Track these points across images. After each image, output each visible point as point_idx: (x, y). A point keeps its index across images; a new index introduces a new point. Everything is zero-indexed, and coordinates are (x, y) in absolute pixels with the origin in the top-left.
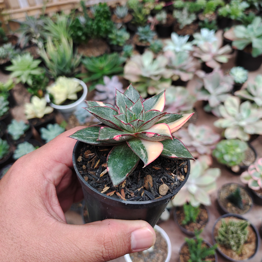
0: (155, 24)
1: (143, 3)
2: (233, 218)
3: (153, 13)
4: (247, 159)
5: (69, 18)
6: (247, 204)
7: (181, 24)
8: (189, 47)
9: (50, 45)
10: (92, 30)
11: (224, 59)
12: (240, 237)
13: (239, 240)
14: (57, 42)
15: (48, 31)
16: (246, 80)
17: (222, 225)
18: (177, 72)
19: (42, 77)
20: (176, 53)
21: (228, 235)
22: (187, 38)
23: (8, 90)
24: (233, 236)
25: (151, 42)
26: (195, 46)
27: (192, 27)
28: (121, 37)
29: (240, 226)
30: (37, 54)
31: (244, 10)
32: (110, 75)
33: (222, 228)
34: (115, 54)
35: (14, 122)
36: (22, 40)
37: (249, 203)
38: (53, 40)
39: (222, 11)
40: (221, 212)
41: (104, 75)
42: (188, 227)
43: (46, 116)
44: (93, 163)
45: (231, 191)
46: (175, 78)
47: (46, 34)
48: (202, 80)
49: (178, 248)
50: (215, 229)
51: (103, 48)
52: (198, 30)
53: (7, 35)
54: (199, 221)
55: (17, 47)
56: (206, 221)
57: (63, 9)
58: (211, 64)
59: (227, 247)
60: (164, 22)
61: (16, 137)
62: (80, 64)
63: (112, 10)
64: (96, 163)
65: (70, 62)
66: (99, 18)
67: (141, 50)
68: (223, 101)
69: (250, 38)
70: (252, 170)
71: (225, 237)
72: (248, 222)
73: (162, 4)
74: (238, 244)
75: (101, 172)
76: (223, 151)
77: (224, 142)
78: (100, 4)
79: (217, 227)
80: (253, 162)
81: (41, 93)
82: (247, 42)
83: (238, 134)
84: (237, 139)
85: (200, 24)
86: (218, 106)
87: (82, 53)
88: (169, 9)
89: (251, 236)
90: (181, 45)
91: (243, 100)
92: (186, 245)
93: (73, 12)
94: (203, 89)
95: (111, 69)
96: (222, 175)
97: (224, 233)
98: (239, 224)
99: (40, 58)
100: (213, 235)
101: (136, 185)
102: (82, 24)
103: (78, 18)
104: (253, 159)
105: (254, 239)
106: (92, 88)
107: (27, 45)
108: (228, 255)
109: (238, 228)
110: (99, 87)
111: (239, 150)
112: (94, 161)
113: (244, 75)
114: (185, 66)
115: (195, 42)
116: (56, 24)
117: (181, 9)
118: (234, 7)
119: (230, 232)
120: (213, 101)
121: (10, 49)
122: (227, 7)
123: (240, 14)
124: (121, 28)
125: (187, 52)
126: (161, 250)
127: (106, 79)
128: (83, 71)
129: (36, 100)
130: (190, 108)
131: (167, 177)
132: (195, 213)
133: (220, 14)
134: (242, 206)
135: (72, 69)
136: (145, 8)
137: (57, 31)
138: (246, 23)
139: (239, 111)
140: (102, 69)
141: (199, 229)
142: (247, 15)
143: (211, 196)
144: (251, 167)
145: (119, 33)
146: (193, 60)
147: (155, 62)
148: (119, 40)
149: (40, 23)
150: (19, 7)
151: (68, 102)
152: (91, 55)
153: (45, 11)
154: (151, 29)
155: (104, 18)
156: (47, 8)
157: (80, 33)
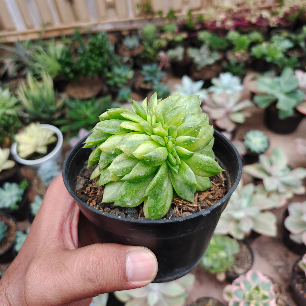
3: (171, 45)
7: (198, 64)
8: (203, 95)
22: (200, 84)
31: (284, 51)
39: (255, 50)
60: (180, 58)
73: (184, 35)
90: (192, 93)
115: (212, 89)
122: (264, 45)
123: (279, 56)
133: (252, 54)
148: (117, 79)
150: (13, 29)
151: (35, 155)
152: (81, 96)
153: (44, 35)
154: (160, 69)
155: (96, 54)
156: (47, 32)
157: (68, 70)
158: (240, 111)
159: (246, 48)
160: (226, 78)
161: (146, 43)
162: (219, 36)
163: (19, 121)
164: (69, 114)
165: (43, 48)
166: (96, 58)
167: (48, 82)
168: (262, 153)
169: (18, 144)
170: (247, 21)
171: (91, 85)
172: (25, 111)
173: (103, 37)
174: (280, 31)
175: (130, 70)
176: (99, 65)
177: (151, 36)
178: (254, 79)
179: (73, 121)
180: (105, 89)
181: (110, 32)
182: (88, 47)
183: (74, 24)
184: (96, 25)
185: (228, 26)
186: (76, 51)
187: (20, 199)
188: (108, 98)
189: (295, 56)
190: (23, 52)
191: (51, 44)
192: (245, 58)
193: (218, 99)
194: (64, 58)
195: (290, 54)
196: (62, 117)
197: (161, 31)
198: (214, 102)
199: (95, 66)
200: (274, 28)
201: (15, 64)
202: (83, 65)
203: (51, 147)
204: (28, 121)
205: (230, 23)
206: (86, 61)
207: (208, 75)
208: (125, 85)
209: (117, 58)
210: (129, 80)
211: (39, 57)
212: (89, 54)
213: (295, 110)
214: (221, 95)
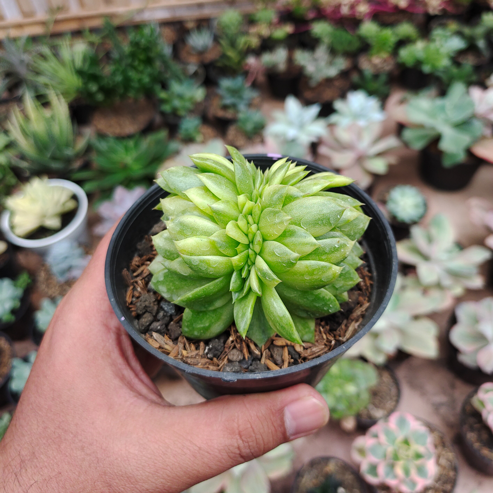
22: (315, 110)
27: (337, 83)
39: (405, 54)
60: (282, 66)
73: (288, 29)
115: (334, 118)
133: (400, 60)
148: (176, 103)
150: (2, 18)
151: (41, 232)
152: (118, 131)
153: (52, 28)
154: (248, 85)
155: (140, 61)
156: (57, 22)
157: (94, 87)
158: (380, 155)
159: (390, 49)
160: (357, 101)
161: (224, 42)
162: (346, 31)
163: (12, 174)
164: (97, 161)
165: (51, 50)
166: (141, 68)
167: (61, 109)
168: (415, 223)
169: (12, 214)
170: (392, 4)
171: (133, 112)
172: (23, 157)
173: (153, 31)
174: (444, 21)
175: (199, 87)
176: (146, 80)
177: (233, 30)
178: (402, 102)
179: (103, 173)
180: (158, 119)
181: (165, 24)
182: (127, 48)
183: (104, 9)
184: (141, 11)
185: (360, 13)
186: (108, 55)
187: (18, 304)
188: (163, 134)
189: (469, 62)
190: (18, 57)
191: (64, 43)
192: (388, 67)
193: (344, 135)
194: (86, 68)
195: (460, 60)
196: (86, 166)
197: (250, 21)
198: (337, 140)
199: (140, 81)
200: (435, 17)
201: (4, 77)
202: (119, 78)
203: (67, 217)
204: (27, 174)
205: (363, 9)
206: (124, 72)
207: (327, 95)
208: (191, 112)
209: (176, 67)
210: (197, 104)
211: (44, 66)
212: (129, 61)
213: (469, 153)
214: (349, 128)
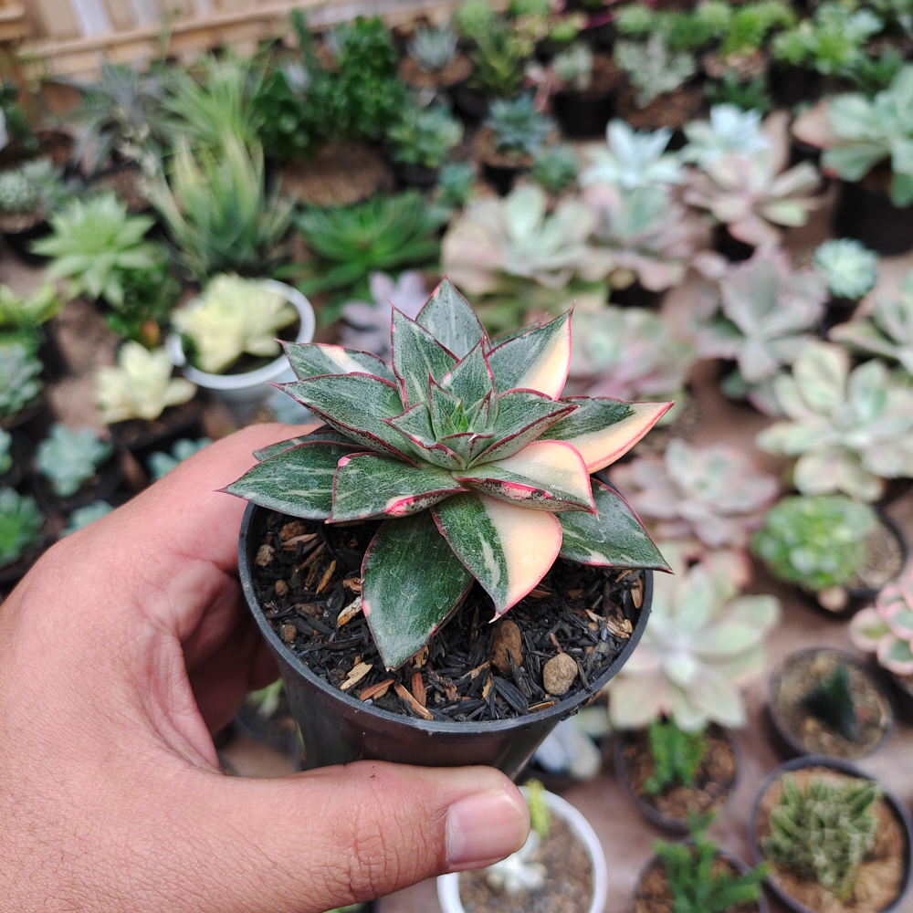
0: (551, 90)
1: (511, 15)
2: (825, 771)
3: (545, 52)
4: (875, 564)
5: (252, 72)
6: (872, 724)
7: (641, 90)
8: (668, 170)
9: (184, 166)
10: (331, 112)
11: (792, 214)
12: (849, 838)
13: (845, 850)
14: (210, 155)
15: (177, 117)
16: (870, 288)
17: (783, 794)
18: (629, 259)
19: (157, 277)
20: (625, 191)
21: (806, 833)
22: (661, 139)
23: (40, 322)
24: (823, 835)
25: (538, 153)
26: (692, 166)
27: (679, 101)
28: (431, 135)
29: (848, 800)
30: (139, 198)
31: (863, 41)
32: (395, 271)
33: (786, 807)
34: (411, 197)
35: (60, 433)
36: (89, 148)
37: (879, 721)
38: (194, 148)
39: (785, 46)
40: (783, 752)
41: (372, 268)
42: (664, 804)
43: (169, 411)
44: (314, 571)
45: (818, 676)
46: (622, 281)
47: (170, 127)
48: (714, 286)
49: (629, 877)
50: (759, 810)
51: (371, 176)
52: (703, 111)
53: (39, 129)
54: (703, 780)
55: (71, 171)
56: (730, 783)
57: (229, 38)
58: (747, 230)
59: (803, 874)
60: (584, 82)
61: (65, 486)
62: (289, 232)
63: (402, 40)
64: (321, 572)
65: (255, 224)
66: (356, 71)
67: (500, 180)
68: (788, 360)
69: (884, 139)
70: (891, 602)
71: (796, 840)
72: (874, 785)
73: (577, 22)
74: (841, 864)
75: (340, 607)
76: (790, 535)
77: (791, 506)
78: (359, 20)
79: (768, 802)
80: (896, 576)
81: (152, 332)
82: (874, 153)
83: (841, 476)
84: (839, 493)
85: (709, 90)
86: (771, 379)
87: (297, 192)
88: (601, 39)
89: (885, 836)
90: (643, 166)
91: (859, 358)
92: (658, 864)
93: (265, 49)
94: (720, 318)
95: (398, 248)
96: (787, 619)
97: (790, 825)
98: (845, 794)
99: (149, 210)
100: (754, 831)
101: (463, 655)
102: (295, 91)
103: (282, 70)
104: (893, 563)
105: (896, 848)
106: (329, 316)
107: (106, 164)
108: (805, 902)
109: (840, 806)
110: (355, 311)
111: (843, 534)
112: (315, 566)
113: (862, 270)
114: (655, 236)
115: (690, 153)
116: (205, 91)
117: (642, 38)
118: (830, 29)
119: (813, 823)
120: (755, 361)
121: (45, 179)
122: (805, 30)
123: (850, 55)
124: (433, 105)
125: (663, 188)
126: (570, 881)
127: (380, 284)
128: (300, 255)
129: (134, 356)
130: (673, 384)
131: (572, 623)
132: (692, 755)
133: (779, 56)
134: (854, 729)
135: (261, 249)
136: (516, 34)
137: (209, 117)
138: (871, 85)
139: (847, 394)
140: (365, 250)
141: (705, 808)
142: (875, 59)
143: (745, 693)
144: (889, 592)
145: (427, 122)
146: (685, 217)
147: (551, 222)
148: (425, 146)
149: (151, 87)
150: (76, 34)
153: (169, 46)
154: (538, 110)
156: (176, 35)
157: (289, 124)
159: (758, 40)
192: (757, 70)
206: (348, 93)
